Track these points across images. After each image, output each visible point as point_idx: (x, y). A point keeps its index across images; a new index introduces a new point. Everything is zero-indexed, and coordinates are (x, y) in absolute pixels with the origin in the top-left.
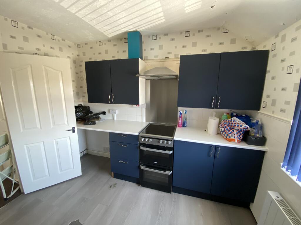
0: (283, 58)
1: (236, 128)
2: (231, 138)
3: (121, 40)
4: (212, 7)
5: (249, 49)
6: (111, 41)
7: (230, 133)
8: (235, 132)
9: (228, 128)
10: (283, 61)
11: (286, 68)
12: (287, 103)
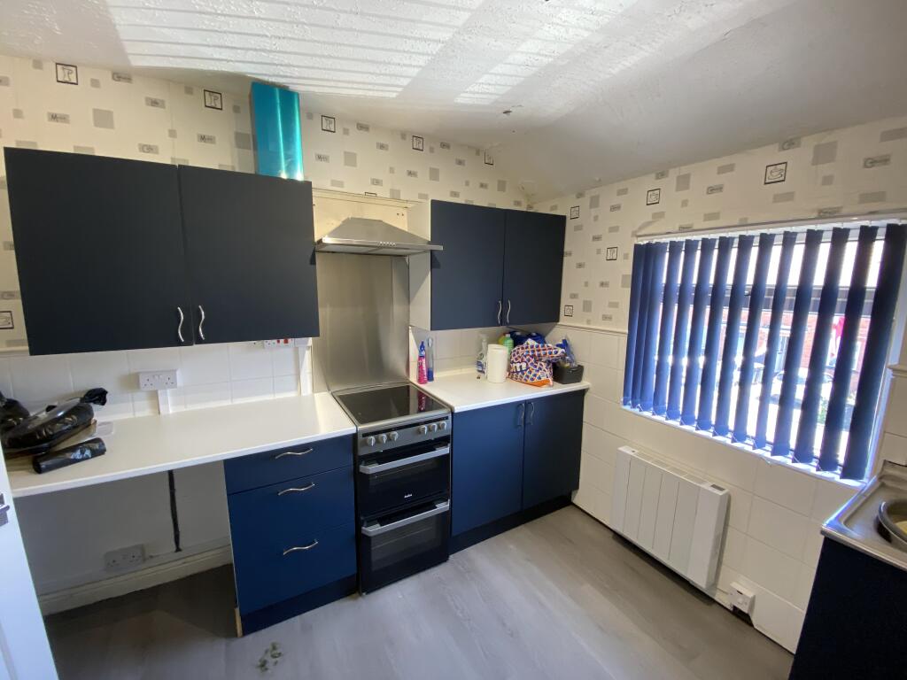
0: (597, 234)
1: (544, 359)
2: (543, 379)
3: (189, 90)
4: (506, 112)
5: (523, 208)
6: (134, 78)
7: (538, 371)
8: (544, 365)
9: (533, 360)
10: (596, 238)
11: (604, 251)
12: (614, 305)
